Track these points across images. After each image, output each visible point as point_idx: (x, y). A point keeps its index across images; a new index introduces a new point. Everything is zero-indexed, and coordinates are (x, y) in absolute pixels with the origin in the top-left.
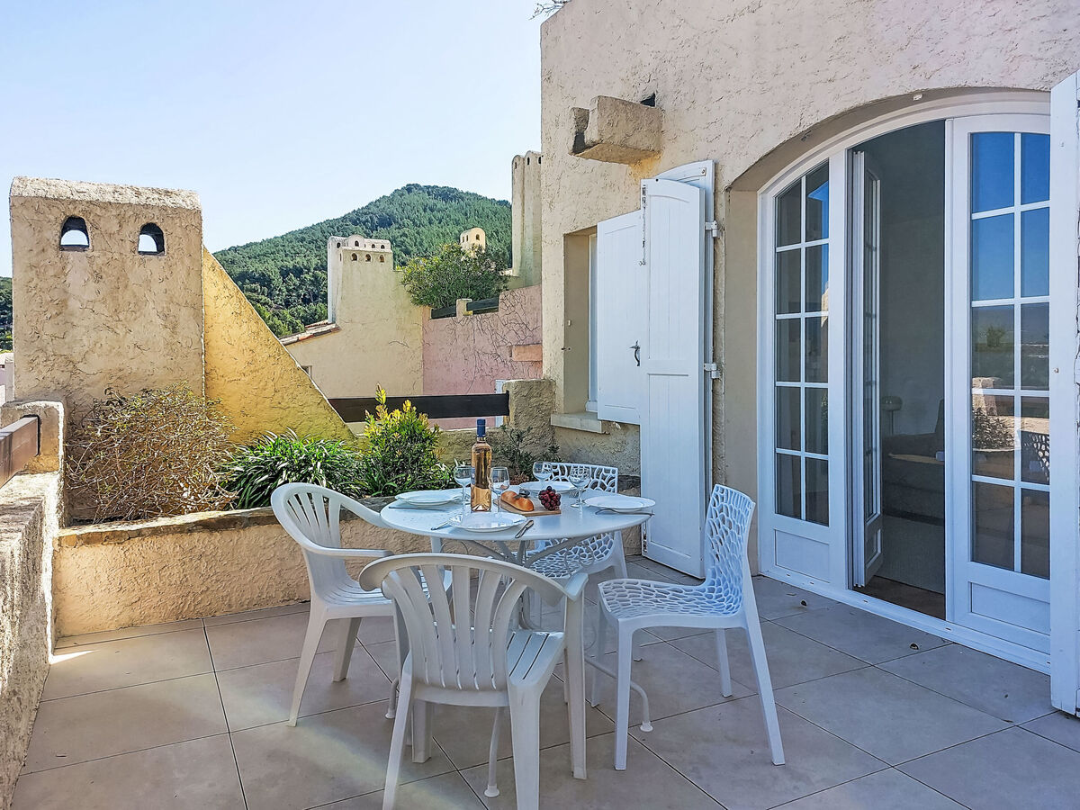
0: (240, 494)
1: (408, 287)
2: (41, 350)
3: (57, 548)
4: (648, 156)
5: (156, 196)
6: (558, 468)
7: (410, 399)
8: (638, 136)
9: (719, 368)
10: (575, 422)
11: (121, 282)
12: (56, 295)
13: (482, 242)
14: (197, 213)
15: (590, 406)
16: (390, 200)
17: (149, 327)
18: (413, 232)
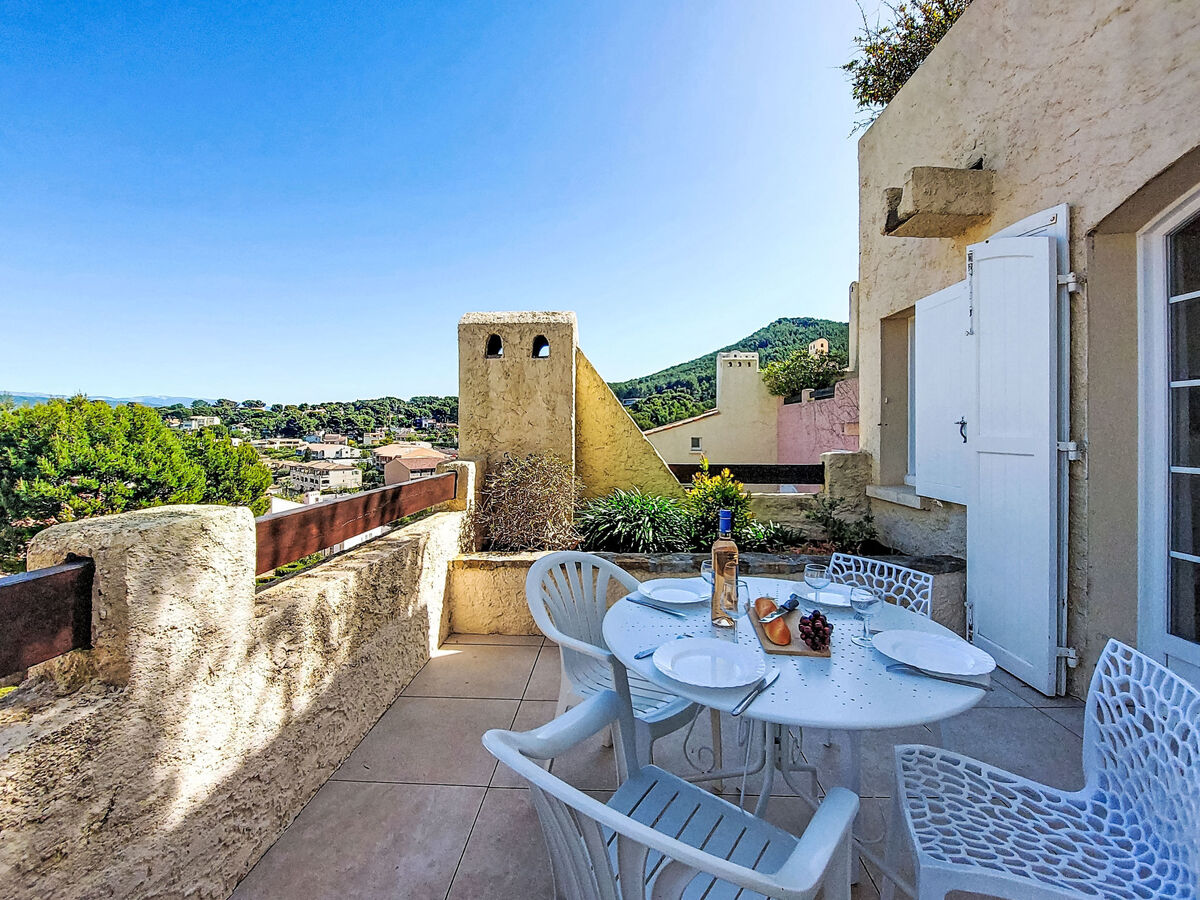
0: (587, 539)
1: (767, 383)
2: (473, 426)
3: (451, 569)
4: (974, 223)
5: (546, 316)
6: (852, 562)
7: (728, 467)
8: (961, 202)
9: (1080, 448)
10: (892, 495)
11: (521, 376)
12: (482, 388)
13: (826, 349)
14: (569, 326)
15: (909, 480)
16: (767, 330)
17: (537, 410)
18: (781, 349)
